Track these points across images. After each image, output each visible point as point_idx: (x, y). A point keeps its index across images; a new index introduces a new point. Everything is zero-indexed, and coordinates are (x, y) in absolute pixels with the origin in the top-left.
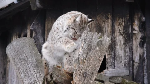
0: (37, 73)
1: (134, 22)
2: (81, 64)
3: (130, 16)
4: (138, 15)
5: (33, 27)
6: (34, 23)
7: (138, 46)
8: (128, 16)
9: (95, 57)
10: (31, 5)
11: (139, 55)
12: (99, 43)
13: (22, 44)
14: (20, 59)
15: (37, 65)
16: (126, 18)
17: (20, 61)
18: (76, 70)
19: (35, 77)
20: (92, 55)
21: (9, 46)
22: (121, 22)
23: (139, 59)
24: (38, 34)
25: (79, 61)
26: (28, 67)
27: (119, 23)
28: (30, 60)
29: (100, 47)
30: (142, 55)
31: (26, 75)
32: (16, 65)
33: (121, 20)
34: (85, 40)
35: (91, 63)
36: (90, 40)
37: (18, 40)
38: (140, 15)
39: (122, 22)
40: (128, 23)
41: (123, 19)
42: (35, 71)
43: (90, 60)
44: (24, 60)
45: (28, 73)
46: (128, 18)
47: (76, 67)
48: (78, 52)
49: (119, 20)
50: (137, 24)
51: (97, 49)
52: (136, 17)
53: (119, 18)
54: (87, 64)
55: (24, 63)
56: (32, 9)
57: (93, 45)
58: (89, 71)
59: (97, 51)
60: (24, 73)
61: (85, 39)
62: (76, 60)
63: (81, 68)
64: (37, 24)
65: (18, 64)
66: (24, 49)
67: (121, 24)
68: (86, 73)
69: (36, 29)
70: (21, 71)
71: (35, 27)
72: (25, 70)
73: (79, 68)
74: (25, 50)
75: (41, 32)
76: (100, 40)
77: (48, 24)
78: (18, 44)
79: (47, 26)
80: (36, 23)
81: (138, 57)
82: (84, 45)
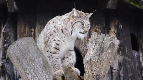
0: (46, 74)
1: (110, 30)
2: (93, 66)
3: (106, 24)
4: (115, 23)
5: (5, 30)
6: (6, 26)
7: (117, 53)
8: (104, 23)
9: (107, 59)
10: (8, 6)
11: (118, 62)
12: (112, 45)
13: (27, 44)
14: (26, 59)
15: (44, 66)
16: (102, 25)
17: (26, 62)
18: (88, 72)
19: (45, 78)
20: (104, 57)
21: (13, 45)
22: (97, 28)
23: (118, 66)
24: (11, 38)
25: (91, 63)
26: (35, 67)
27: (95, 30)
28: (37, 60)
29: (112, 50)
30: (122, 62)
31: (33, 76)
32: (22, 65)
33: (97, 27)
34: (96, 42)
35: (104, 65)
36: (102, 41)
37: (22, 40)
38: (117, 23)
39: (99, 29)
40: (104, 30)
41: (99, 26)
42: (44, 72)
43: (102, 63)
44: (31, 60)
45: (36, 74)
46: (104, 25)
47: (88, 69)
48: (89, 54)
49: (95, 27)
50: (114, 31)
51: (110, 51)
52: (113, 24)
53: (95, 25)
54: (99, 66)
55: (31, 64)
56: (9, 10)
57: (105, 46)
58: (102, 74)
59: (109, 53)
60: (32, 74)
61: (96, 40)
62: (88, 61)
63: (94, 70)
64: (9, 27)
65: (24, 64)
66: (30, 48)
67: (97, 31)
68: (99, 75)
69: (8, 32)
70: (28, 71)
71: (7, 30)
72: (32, 71)
73: (92, 70)
74: (30, 50)
75: (13, 36)
76: (112, 42)
77: (20, 27)
78: (23, 43)
79: (20, 30)
80: (7, 26)
81: (118, 64)
82: (96, 46)
